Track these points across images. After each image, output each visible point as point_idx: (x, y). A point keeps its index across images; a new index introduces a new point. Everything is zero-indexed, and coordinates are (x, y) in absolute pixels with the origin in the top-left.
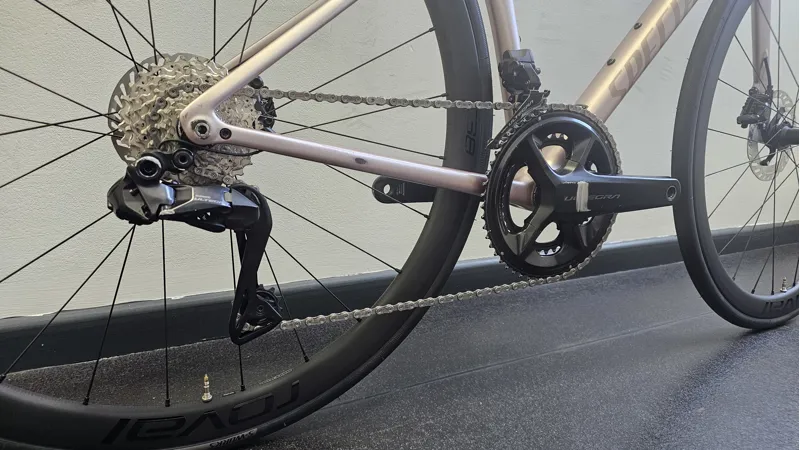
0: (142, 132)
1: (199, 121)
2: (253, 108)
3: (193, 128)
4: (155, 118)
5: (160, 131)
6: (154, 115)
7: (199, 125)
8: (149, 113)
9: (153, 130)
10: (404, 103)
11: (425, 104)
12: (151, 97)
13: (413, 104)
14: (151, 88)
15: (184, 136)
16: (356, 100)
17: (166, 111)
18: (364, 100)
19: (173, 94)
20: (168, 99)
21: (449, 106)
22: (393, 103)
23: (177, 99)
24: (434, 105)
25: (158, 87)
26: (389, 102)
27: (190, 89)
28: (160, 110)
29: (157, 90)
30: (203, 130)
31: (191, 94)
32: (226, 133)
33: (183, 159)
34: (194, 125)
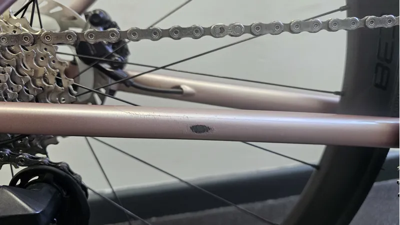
10: (276, 28)
11: (310, 25)
13: (290, 28)
16: (195, 32)
18: (207, 32)
21: (354, 27)
22: (257, 30)
24: (328, 26)
26: (249, 29)
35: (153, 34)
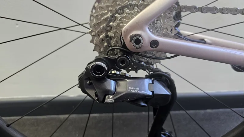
0: (101, 37)
1: (136, 35)
2: (172, 19)
3: (131, 40)
4: (108, 28)
5: (111, 38)
6: (108, 27)
7: (135, 38)
8: (105, 25)
9: (107, 36)
12: (107, 14)
14: (108, 7)
15: (124, 46)
17: (115, 24)
19: (121, 12)
20: (117, 15)
23: (122, 15)
25: (112, 6)
27: (132, 7)
28: (111, 23)
29: (110, 8)
30: (138, 41)
31: (132, 12)
32: (154, 43)
33: (123, 62)
34: (132, 38)
35: (193, 9)
